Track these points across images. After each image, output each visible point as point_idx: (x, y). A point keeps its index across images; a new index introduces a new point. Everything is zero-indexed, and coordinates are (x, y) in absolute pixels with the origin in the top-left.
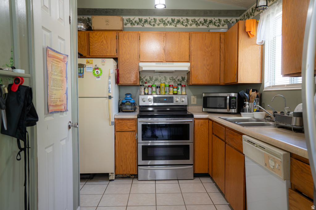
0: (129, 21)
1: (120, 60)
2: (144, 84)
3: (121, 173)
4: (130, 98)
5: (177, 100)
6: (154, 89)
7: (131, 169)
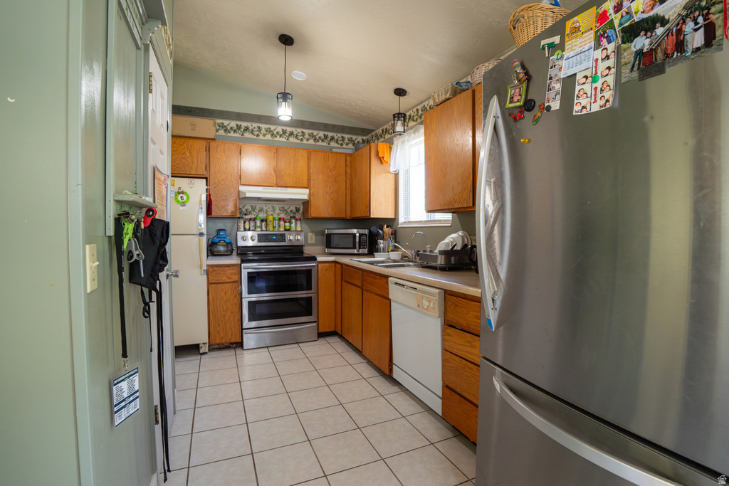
0: (222, 126)
1: (212, 181)
2: (244, 216)
3: (218, 342)
4: (225, 236)
5: (291, 238)
6: (258, 223)
7: (232, 335)
